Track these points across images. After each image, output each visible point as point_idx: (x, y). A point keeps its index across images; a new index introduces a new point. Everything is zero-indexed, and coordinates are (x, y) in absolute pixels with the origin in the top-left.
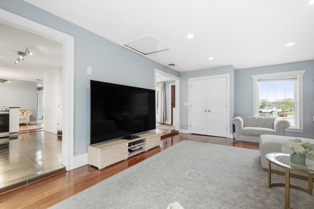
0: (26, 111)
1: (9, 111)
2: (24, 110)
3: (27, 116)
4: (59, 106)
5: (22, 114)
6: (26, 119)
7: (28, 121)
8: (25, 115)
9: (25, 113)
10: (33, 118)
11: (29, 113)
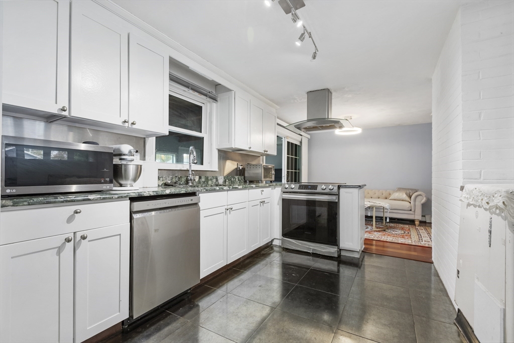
0: (416, 191)
2: (411, 189)
3: (417, 203)
4: (462, 188)
5: (408, 199)
6: (413, 210)
7: (418, 216)
8: (412, 202)
9: (413, 197)
10: (427, 207)
11: (420, 197)
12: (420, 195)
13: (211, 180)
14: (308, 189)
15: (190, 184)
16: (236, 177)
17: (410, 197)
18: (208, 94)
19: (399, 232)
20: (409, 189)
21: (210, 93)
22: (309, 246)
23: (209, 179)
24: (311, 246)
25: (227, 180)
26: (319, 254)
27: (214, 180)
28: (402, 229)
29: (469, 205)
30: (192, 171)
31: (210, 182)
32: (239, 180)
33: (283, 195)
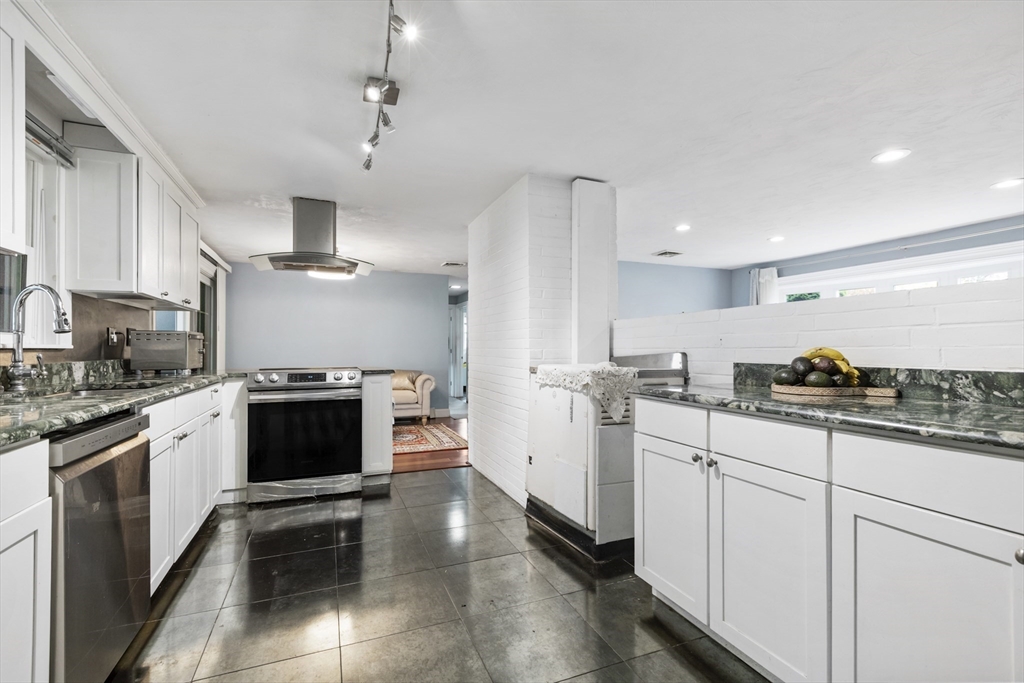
0: (420, 373)
1: (359, 387)
2: (415, 372)
3: (425, 391)
4: (533, 371)
5: (411, 386)
6: (420, 402)
7: (424, 410)
8: (418, 390)
9: (419, 383)
10: (439, 398)
11: (428, 382)
12: (428, 379)
13: (58, 373)
14: (309, 380)
15: (21, 389)
16: (109, 362)
17: (414, 383)
18: (54, 142)
19: (410, 437)
20: (411, 371)
21: (57, 140)
22: (311, 484)
23: (54, 371)
24: (314, 484)
25: (91, 373)
26: (330, 495)
27: (65, 374)
28: (410, 432)
29: (542, 386)
30: (25, 350)
31: (56, 380)
32: (113, 368)
33: (251, 397)
